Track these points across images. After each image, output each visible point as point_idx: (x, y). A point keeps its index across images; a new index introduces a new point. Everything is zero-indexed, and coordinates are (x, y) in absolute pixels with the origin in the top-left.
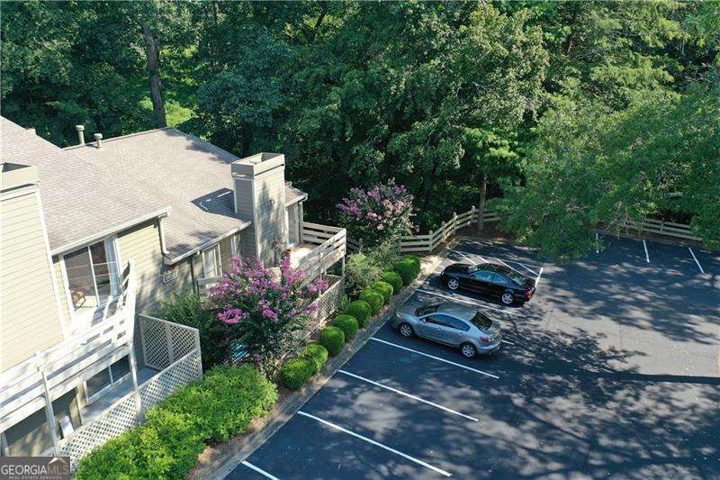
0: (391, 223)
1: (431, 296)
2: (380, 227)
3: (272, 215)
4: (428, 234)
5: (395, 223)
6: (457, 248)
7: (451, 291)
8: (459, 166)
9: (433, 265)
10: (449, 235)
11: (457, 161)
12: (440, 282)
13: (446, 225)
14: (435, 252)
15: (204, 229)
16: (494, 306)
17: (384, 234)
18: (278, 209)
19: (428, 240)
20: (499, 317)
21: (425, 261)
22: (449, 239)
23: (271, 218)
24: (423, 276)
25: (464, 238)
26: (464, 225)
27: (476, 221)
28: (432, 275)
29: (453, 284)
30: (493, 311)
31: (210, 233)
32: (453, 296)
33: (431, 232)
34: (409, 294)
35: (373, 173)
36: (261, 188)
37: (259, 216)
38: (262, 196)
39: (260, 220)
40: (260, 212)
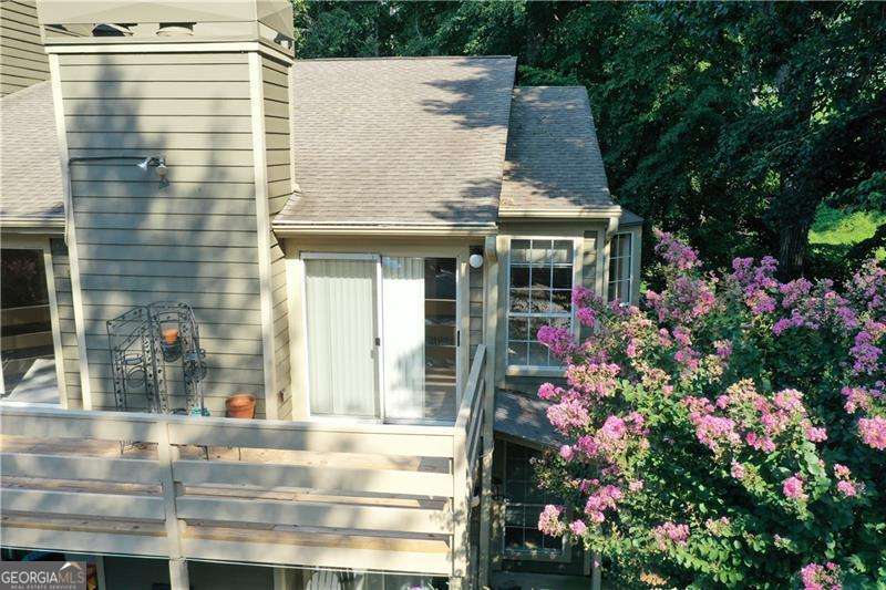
36: (87, 90)
37: (74, 199)
38: (94, 124)
39: (82, 218)
40: (82, 186)
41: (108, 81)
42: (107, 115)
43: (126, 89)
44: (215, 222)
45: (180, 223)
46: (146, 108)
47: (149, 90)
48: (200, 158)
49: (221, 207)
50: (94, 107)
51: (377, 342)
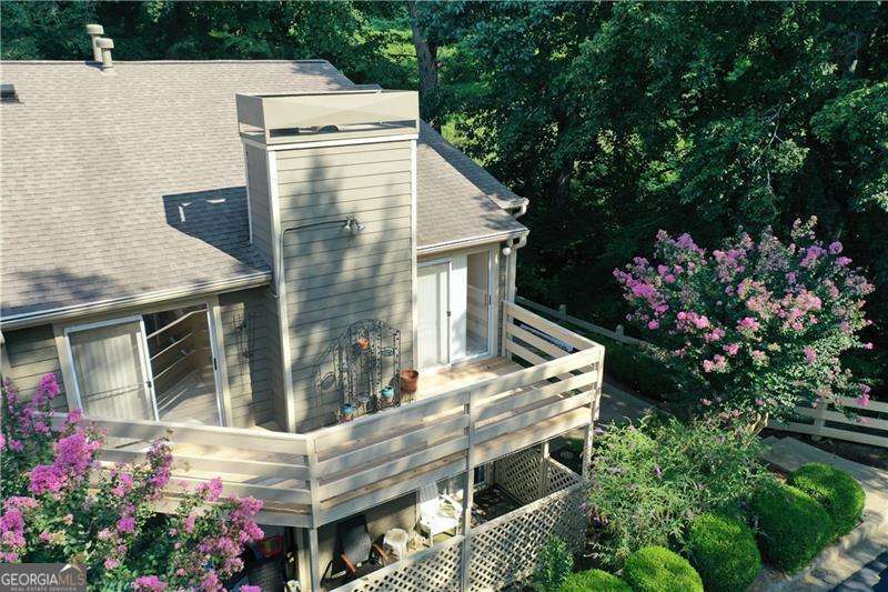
2: (717, 365)
3: (352, 265)
5: (778, 363)
18: (380, 249)
24: (863, 544)
35: (759, 200)
36: (301, 176)
37: (287, 259)
38: (303, 201)
39: (294, 274)
40: (294, 249)
41: (317, 172)
42: (314, 194)
43: (331, 174)
44: (388, 258)
45: (365, 262)
46: (346, 184)
47: (347, 171)
48: (378, 215)
49: (393, 246)
50: (305, 187)
51: (449, 314)
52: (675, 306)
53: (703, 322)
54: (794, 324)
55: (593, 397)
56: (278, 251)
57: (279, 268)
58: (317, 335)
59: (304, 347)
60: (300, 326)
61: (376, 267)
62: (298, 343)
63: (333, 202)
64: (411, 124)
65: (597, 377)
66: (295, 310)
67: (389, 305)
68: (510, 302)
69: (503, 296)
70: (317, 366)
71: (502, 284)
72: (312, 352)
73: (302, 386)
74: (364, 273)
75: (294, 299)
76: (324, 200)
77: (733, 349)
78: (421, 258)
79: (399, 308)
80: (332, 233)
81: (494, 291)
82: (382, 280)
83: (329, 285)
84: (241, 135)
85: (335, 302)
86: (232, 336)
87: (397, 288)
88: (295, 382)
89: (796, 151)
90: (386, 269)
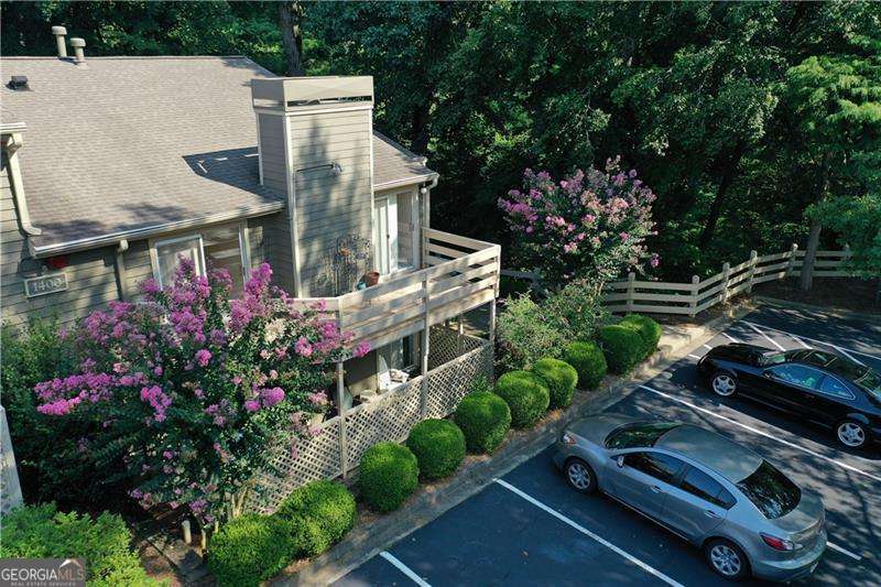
0: (596, 243)
1: (667, 403)
2: (572, 248)
3: (336, 197)
4: (690, 282)
5: (608, 244)
6: (750, 316)
7: (716, 399)
8: (762, 133)
9: (688, 343)
10: (735, 291)
11: (758, 122)
12: (696, 377)
13: (732, 271)
14: (700, 320)
15: (161, 200)
16: (813, 448)
17: (580, 264)
18: (352, 187)
19: (688, 293)
20: (823, 476)
21: (675, 334)
22: (734, 300)
23: (333, 203)
24: (662, 361)
25: (769, 300)
26: (771, 277)
27: (798, 273)
28: (681, 361)
29: (724, 385)
30: (808, 459)
31: (171, 209)
32: (718, 412)
33: (696, 278)
34: (620, 393)
35: (583, 149)
36: (305, 133)
37: (298, 191)
38: (307, 151)
39: (302, 202)
40: (301, 184)
41: (315, 132)
42: (313, 146)
43: (323, 132)
44: (358, 192)
45: (343, 194)
46: (332, 139)
47: (333, 130)
48: (350, 162)
49: (360, 184)
51: (388, 237)
52: (542, 217)
53: (562, 222)
54: (614, 220)
55: (495, 281)
56: (291, 187)
57: (292, 199)
58: (316, 246)
59: (308, 255)
60: (306, 240)
61: (350, 199)
62: (304, 251)
63: (324, 152)
64: (368, 98)
65: (496, 266)
66: (303, 228)
67: (358, 226)
68: (427, 227)
69: (421, 224)
70: (315, 269)
71: (421, 216)
72: (313, 258)
73: (307, 283)
74: (343, 202)
75: (301, 220)
76: (319, 151)
77: (581, 237)
78: (377, 193)
79: (364, 228)
80: (324, 174)
81: (416, 221)
82: (354, 207)
83: (323, 210)
84: (254, 107)
85: (326, 222)
86: (256, 250)
87: (363, 214)
88: (303, 279)
89: (603, 116)
90: (356, 199)
